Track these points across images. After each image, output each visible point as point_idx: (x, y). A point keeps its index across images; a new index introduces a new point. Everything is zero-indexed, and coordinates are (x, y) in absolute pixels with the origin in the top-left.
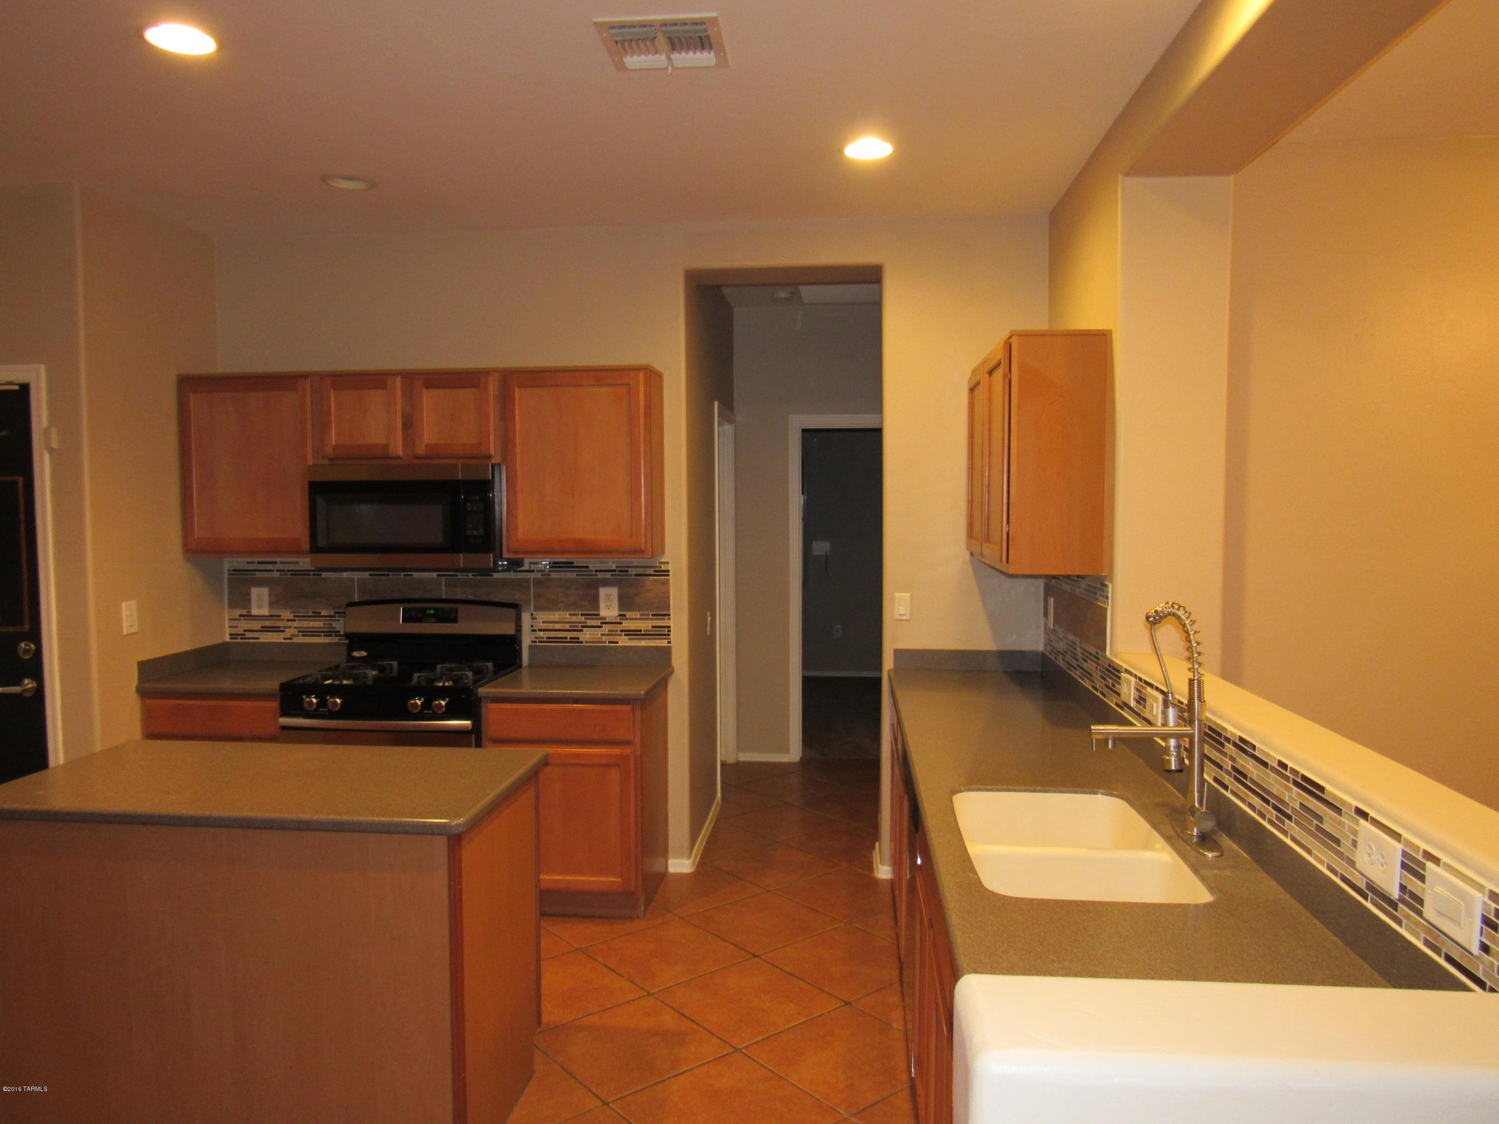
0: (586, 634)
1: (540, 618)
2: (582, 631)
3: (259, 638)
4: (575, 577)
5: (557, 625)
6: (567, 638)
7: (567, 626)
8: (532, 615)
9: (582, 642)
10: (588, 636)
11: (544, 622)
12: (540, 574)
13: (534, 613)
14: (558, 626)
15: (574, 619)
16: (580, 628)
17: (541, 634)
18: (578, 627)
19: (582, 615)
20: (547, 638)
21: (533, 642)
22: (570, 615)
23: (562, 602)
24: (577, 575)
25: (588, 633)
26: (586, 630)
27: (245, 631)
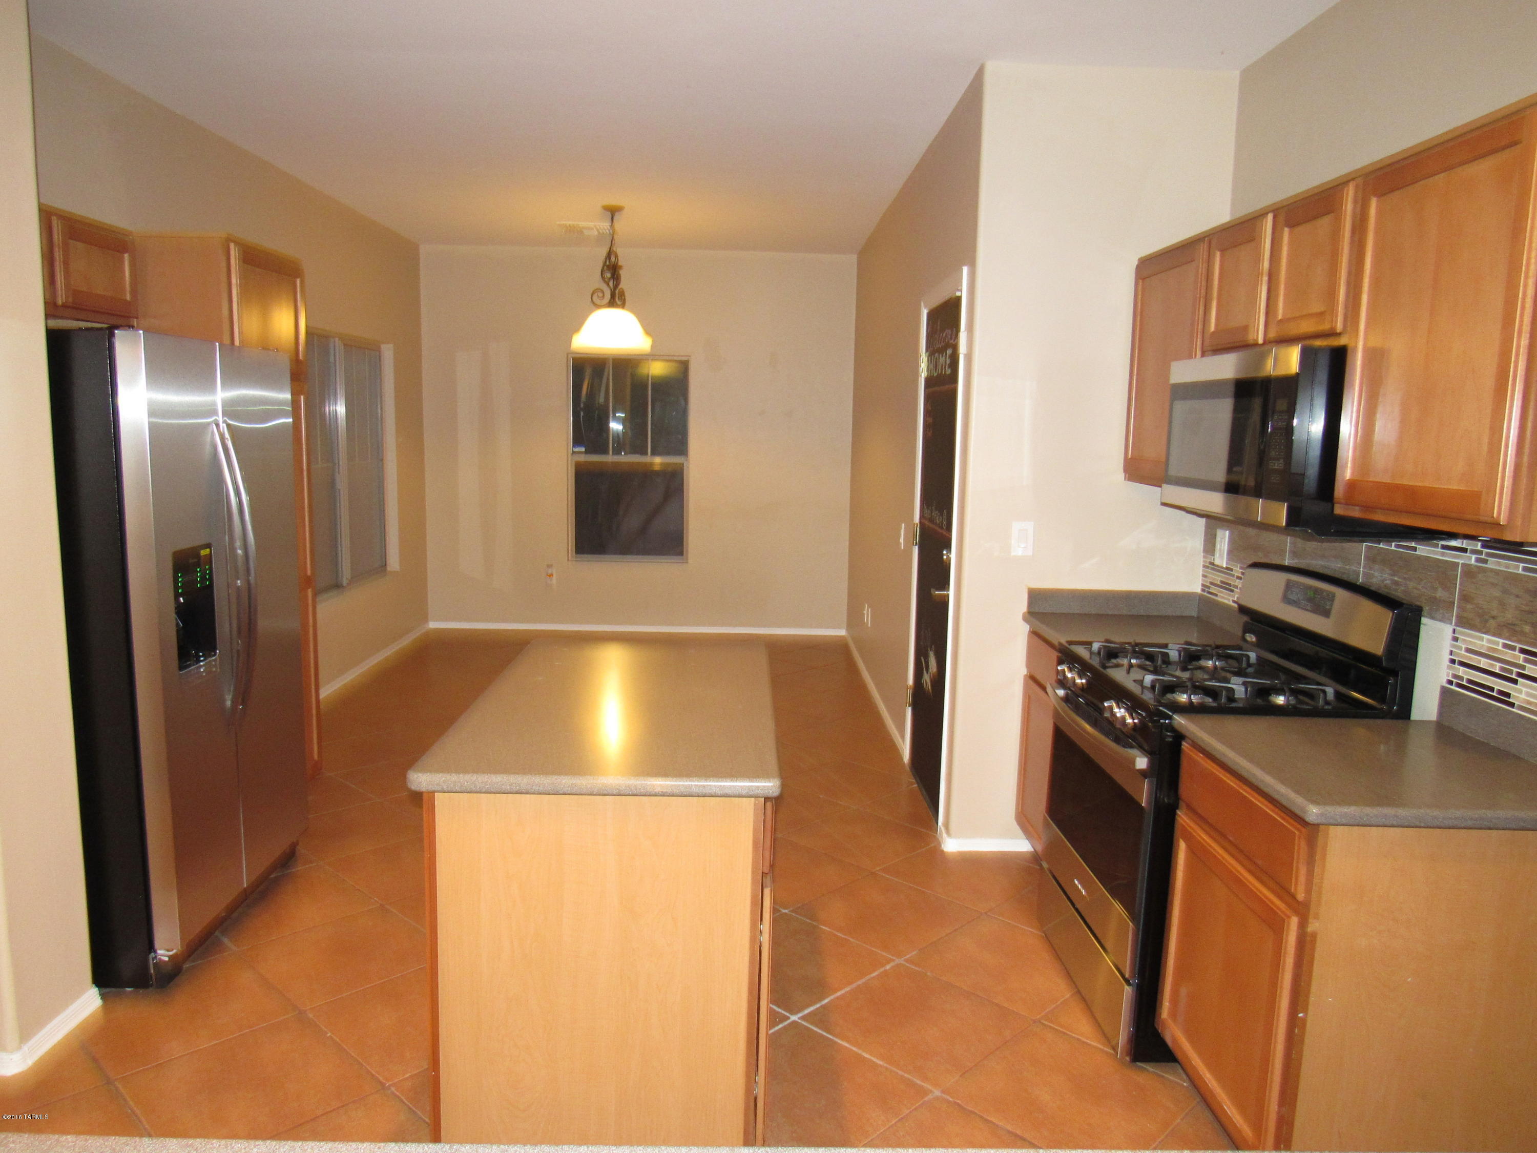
0: (1520, 692)
1: (1464, 640)
2: (1515, 682)
3: (1216, 595)
4: (1520, 571)
5: (1483, 660)
6: (1492, 689)
7: (1497, 668)
8: (1454, 631)
9: (1512, 705)
10: (1523, 696)
11: (1468, 650)
12: (1474, 557)
13: (1458, 629)
14: (1483, 663)
15: (1509, 655)
16: (1514, 677)
17: (1461, 671)
18: (1511, 672)
19: (1522, 651)
20: (1470, 681)
21: (1450, 682)
22: (1505, 646)
23: (1494, 618)
24: (1525, 569)
25: (1524, 690)
26: (1524, 685)
27: (1212, 583)
